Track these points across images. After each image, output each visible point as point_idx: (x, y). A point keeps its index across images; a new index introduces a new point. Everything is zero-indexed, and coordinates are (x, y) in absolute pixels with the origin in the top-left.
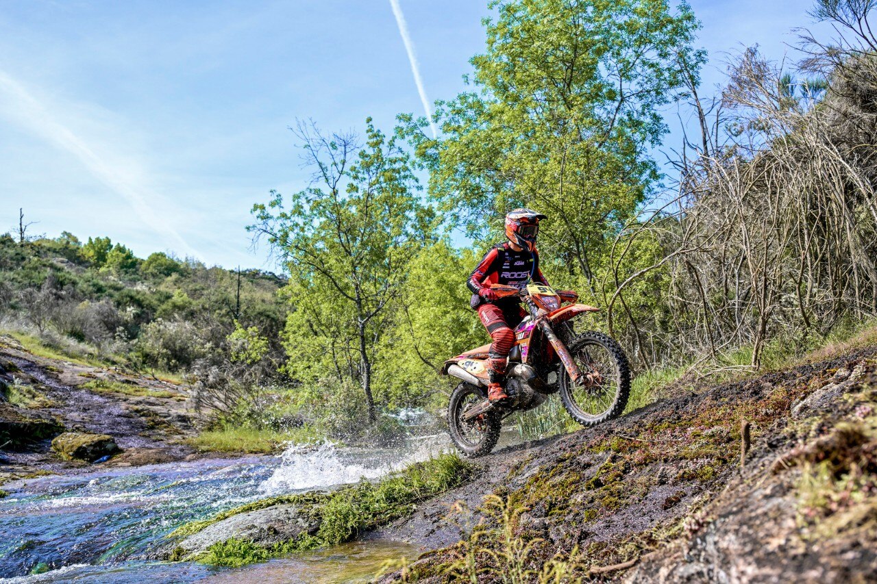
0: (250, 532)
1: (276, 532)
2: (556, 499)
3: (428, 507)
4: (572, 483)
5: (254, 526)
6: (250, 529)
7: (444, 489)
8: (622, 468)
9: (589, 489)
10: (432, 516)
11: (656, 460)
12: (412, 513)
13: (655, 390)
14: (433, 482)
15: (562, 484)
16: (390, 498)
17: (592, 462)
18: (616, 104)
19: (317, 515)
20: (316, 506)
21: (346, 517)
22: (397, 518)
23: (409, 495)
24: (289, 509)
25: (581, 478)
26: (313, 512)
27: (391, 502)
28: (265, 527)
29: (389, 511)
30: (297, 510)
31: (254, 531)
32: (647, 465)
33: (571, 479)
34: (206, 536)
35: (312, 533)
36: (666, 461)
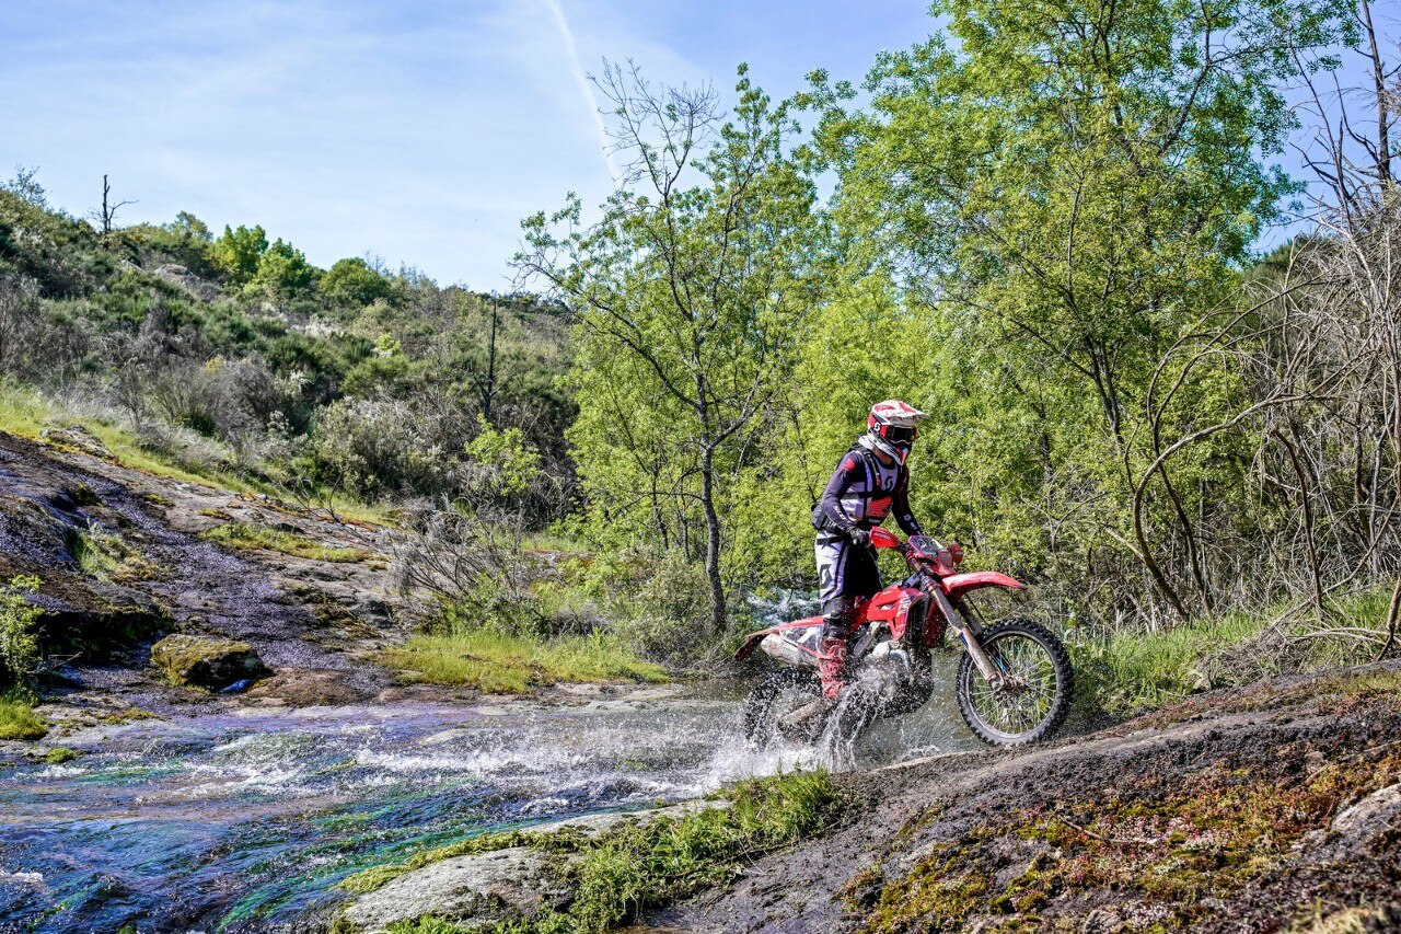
0: (459, 900)
1: (502, 903)
2: (942, 921)
3: (760, 874)
4: (972, 895)
5: (466, 889)
6: (461, 894)
7: (793, 840)
8: (1048, 886)
9: (994, 913)
10: (766, 891)
11: (1102, 882)
12: (732, 883)
13: (1206, 659)
14: (777, 824)
15: (958, 893)
16: (699, 850)
17: (1015, 856)
18: (1196, 72)
19: (571, 875)
20: (574, 858)
21: (618, 882)
22: (708, 887)
23: (734, 846)
24: (527, 861)
25: (987, 888)
26: (567, 868)
27: (700, 858)
28: (485, 892)
29: (695, 875)
30: (539, 864)
31: (468, 898)
32: (1086, 888)
33: (972, 887)
34: (387, 902)
35: (562, 908)
36: (1115, 887)
